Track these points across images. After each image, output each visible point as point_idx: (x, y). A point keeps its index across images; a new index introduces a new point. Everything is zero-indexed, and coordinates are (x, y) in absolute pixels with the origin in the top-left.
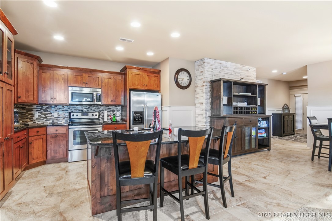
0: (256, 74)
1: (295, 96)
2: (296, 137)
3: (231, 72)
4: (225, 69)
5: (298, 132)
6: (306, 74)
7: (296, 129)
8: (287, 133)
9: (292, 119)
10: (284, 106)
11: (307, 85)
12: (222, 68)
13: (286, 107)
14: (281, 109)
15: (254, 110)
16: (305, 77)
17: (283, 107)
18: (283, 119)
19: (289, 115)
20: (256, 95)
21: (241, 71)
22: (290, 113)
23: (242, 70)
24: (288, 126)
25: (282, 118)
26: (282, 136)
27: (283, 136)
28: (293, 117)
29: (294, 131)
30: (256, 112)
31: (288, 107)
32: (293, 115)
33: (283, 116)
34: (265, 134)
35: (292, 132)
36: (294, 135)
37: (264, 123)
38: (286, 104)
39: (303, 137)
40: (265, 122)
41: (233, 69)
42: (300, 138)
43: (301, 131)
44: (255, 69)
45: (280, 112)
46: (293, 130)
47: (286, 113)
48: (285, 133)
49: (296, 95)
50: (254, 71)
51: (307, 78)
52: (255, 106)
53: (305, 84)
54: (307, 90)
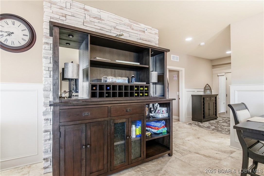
0: (158, 38)
1: (218, 76)
2: (218, 122)
3: (110, 28)
4: (97, 21)
5: (221, 115)
6: (229, 48)
7: (219, 112)
8: (208, 117)
9: (214, 102)
10: (206, 86)
11: (230, 63)
12: (88, 17)
13: (207, 87)
14: (203, 90)
15: (143, 90)
16: (228, 52)
17: (205, 88)
18: (204, 102)
19: (210, 96)
20: (147, 66)
21: (130, 30)
22: (213, 94)
23: (133, 29)
24: (209, 109)
25: (202, 100)
26: (201, 122)
27: (204, 122)
28: (215, 99)
29: (216, 115)
30: (146, 94)
31: (210, 87)
32: (216, 97)
33: (204, 98)
34: (166, 128)
35: (214, 116)
36: (216, 119)
37: (163, 111)
38: (207, 84)
39: (226, 123)
40: (164, 109)
41: (114, 25)
42: (223, 124)
43: (224, 114)
44: (157, 31)
45: (202, 93)
46: (215, 113)
47: (208, 94)
48: (206, 117)
49: (219, 74)
50: (156, 34)
51: (230, 54)
52: (145, 83)
53: (229, 62)
54: (231, 68)
